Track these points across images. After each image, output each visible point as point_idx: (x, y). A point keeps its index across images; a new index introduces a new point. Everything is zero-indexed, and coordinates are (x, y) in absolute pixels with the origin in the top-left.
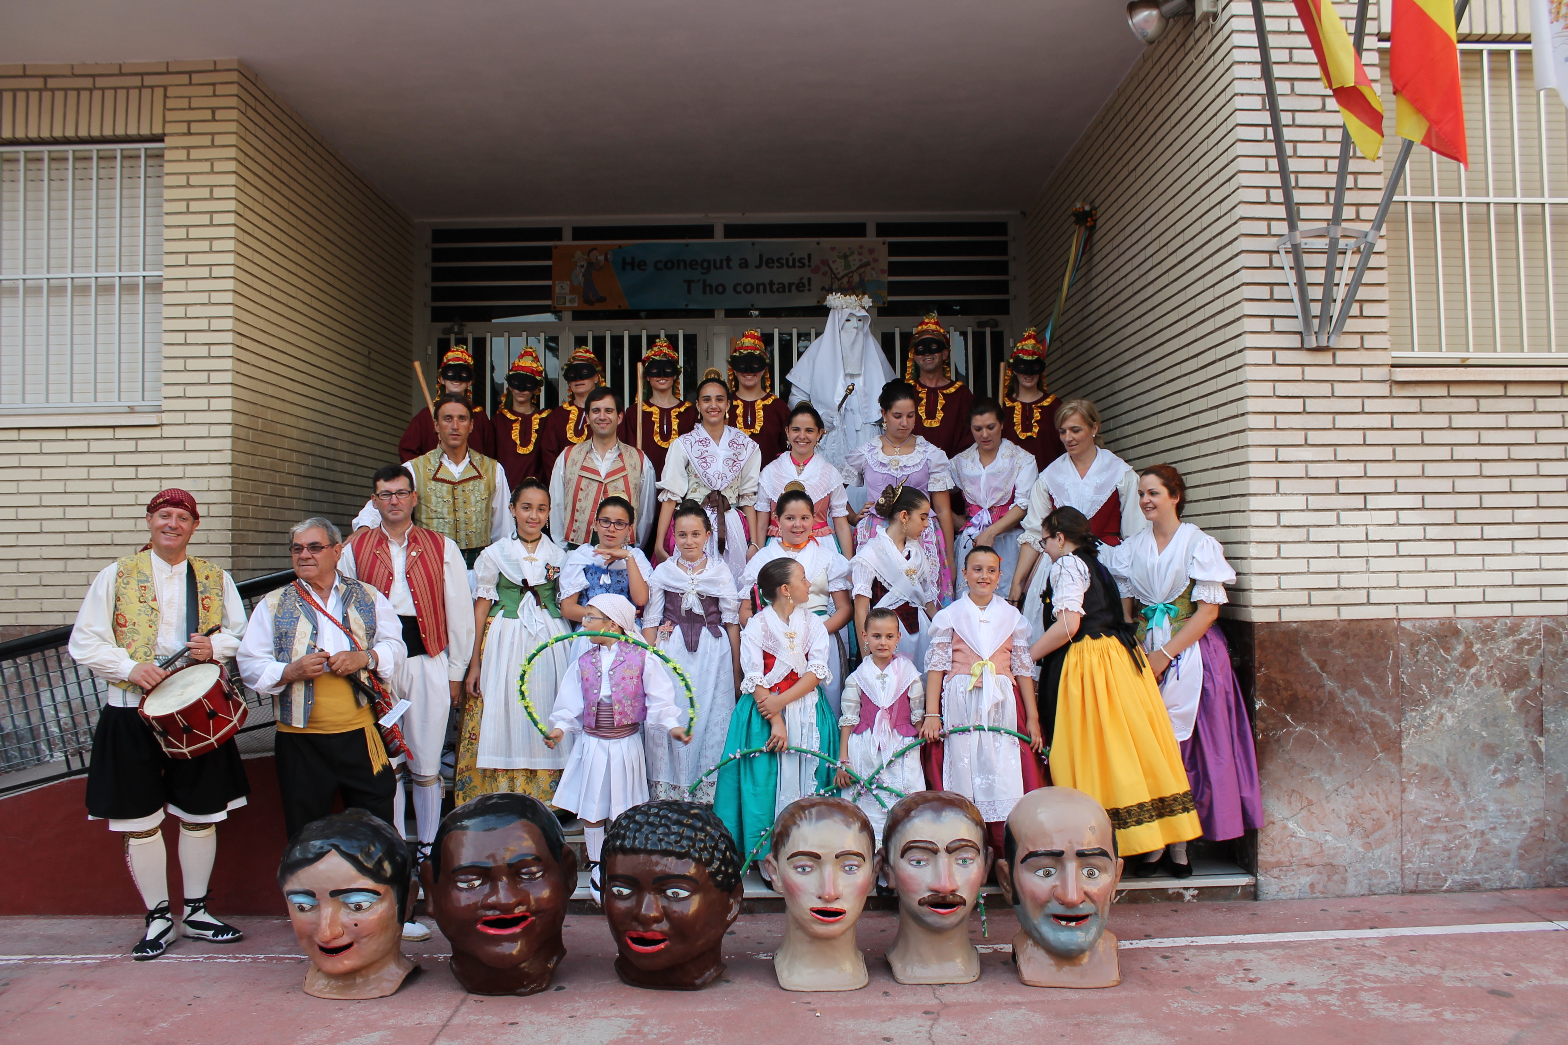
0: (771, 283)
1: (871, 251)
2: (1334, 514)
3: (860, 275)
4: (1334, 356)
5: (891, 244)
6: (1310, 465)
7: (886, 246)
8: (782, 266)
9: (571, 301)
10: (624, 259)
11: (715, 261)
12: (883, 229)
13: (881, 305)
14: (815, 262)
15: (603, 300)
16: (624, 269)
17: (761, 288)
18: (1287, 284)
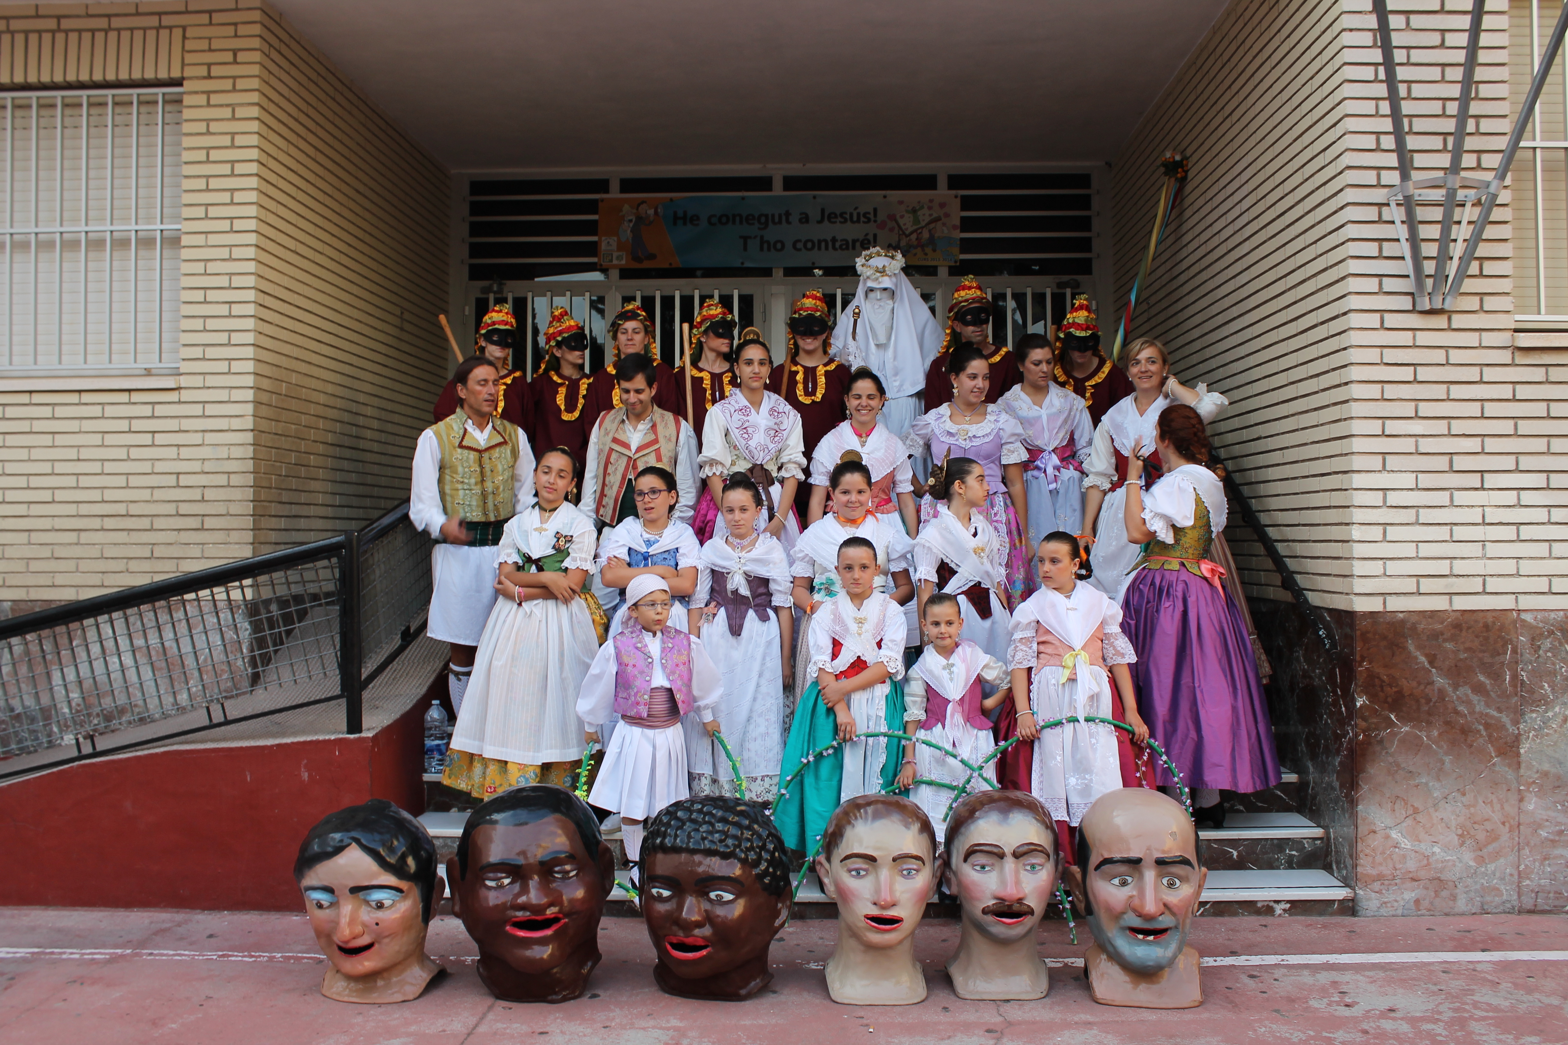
0: (834, 240)
1: (942, 205)
2: (1447, 493)
3: (930, 231)
4: (1449, 319)
5: (963, 198)
6: (1420, 440)
7: (959, 200)
8: (846, 221)
9: (618, 258)
10: (675, 213)
11: (773, 216)
12: (955, 181)
13: (953, 264)
14: (881, 216)
15: (652, 257)
16: (675, 223)
17: (823, 245)
18: (1398, 240)
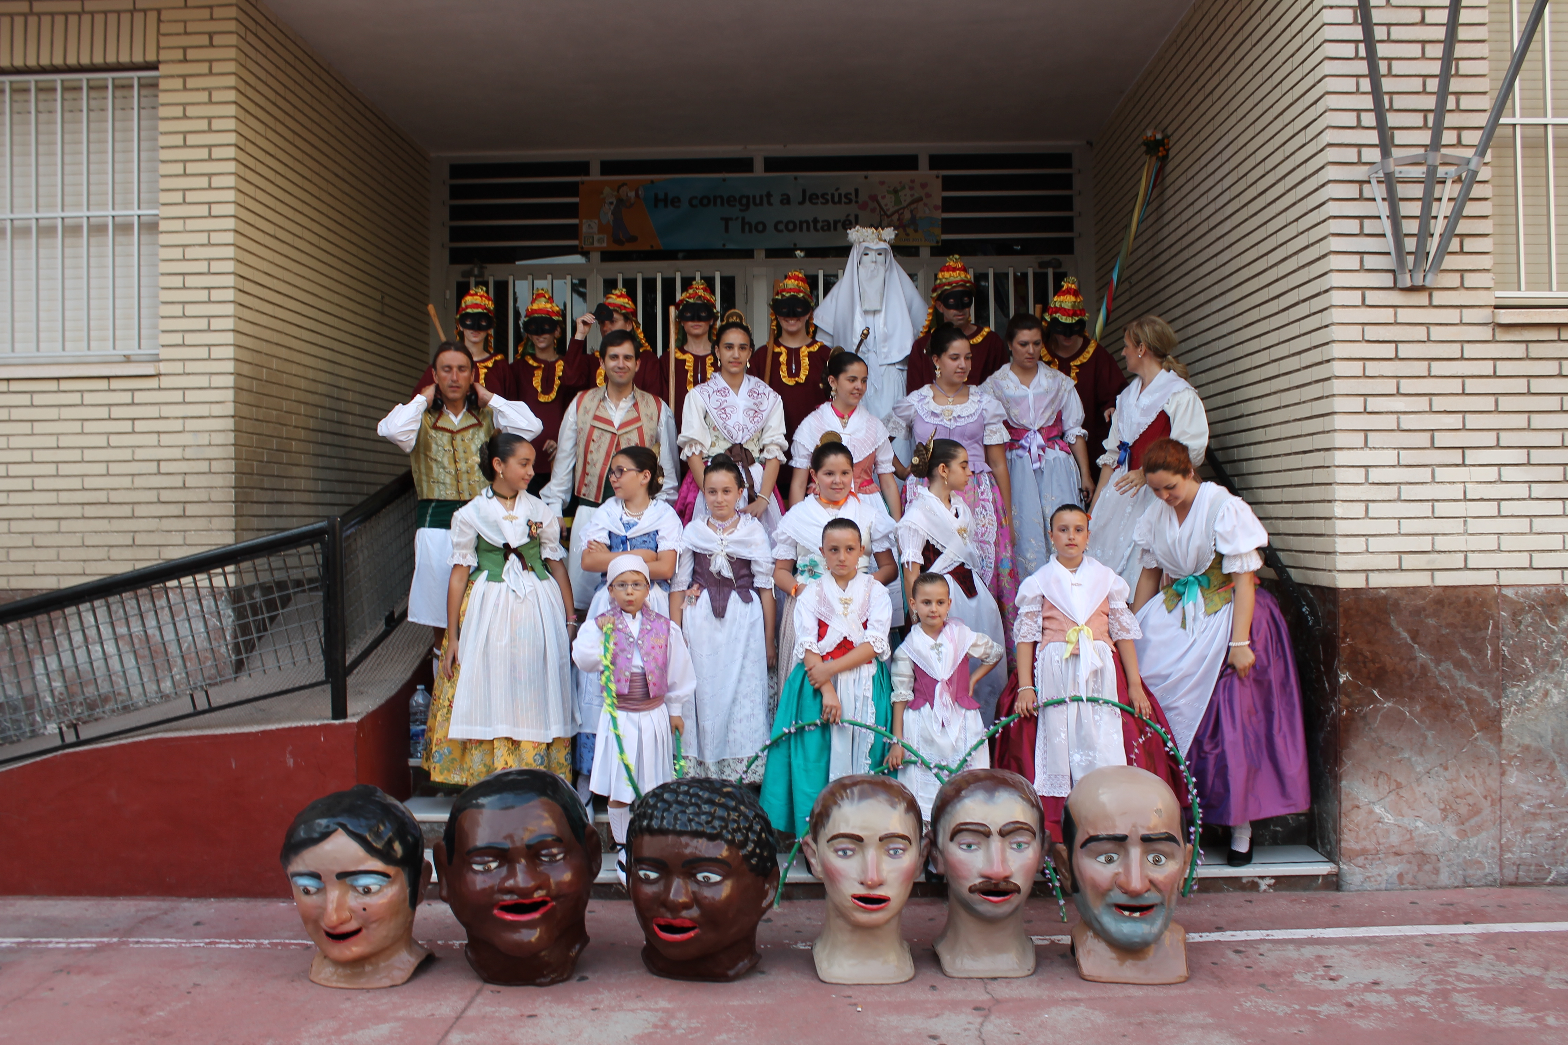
0: (815, 221)
1: (924, 186)
2: (1429, 470)
3: (911, 212)
4: (1430, 296)
5: (945, 179)
6: (1402, 416)
7: (940, 180)
8: (827, 202)
9: (599, 241)
10: (656, 195)
11: (754, 197)
12: (936, 162)
13: (934, 244)
14: (863, 197)
15: (633, 239)
16: (656, 206)
17: (805, 226)
18: (1379, 217)
